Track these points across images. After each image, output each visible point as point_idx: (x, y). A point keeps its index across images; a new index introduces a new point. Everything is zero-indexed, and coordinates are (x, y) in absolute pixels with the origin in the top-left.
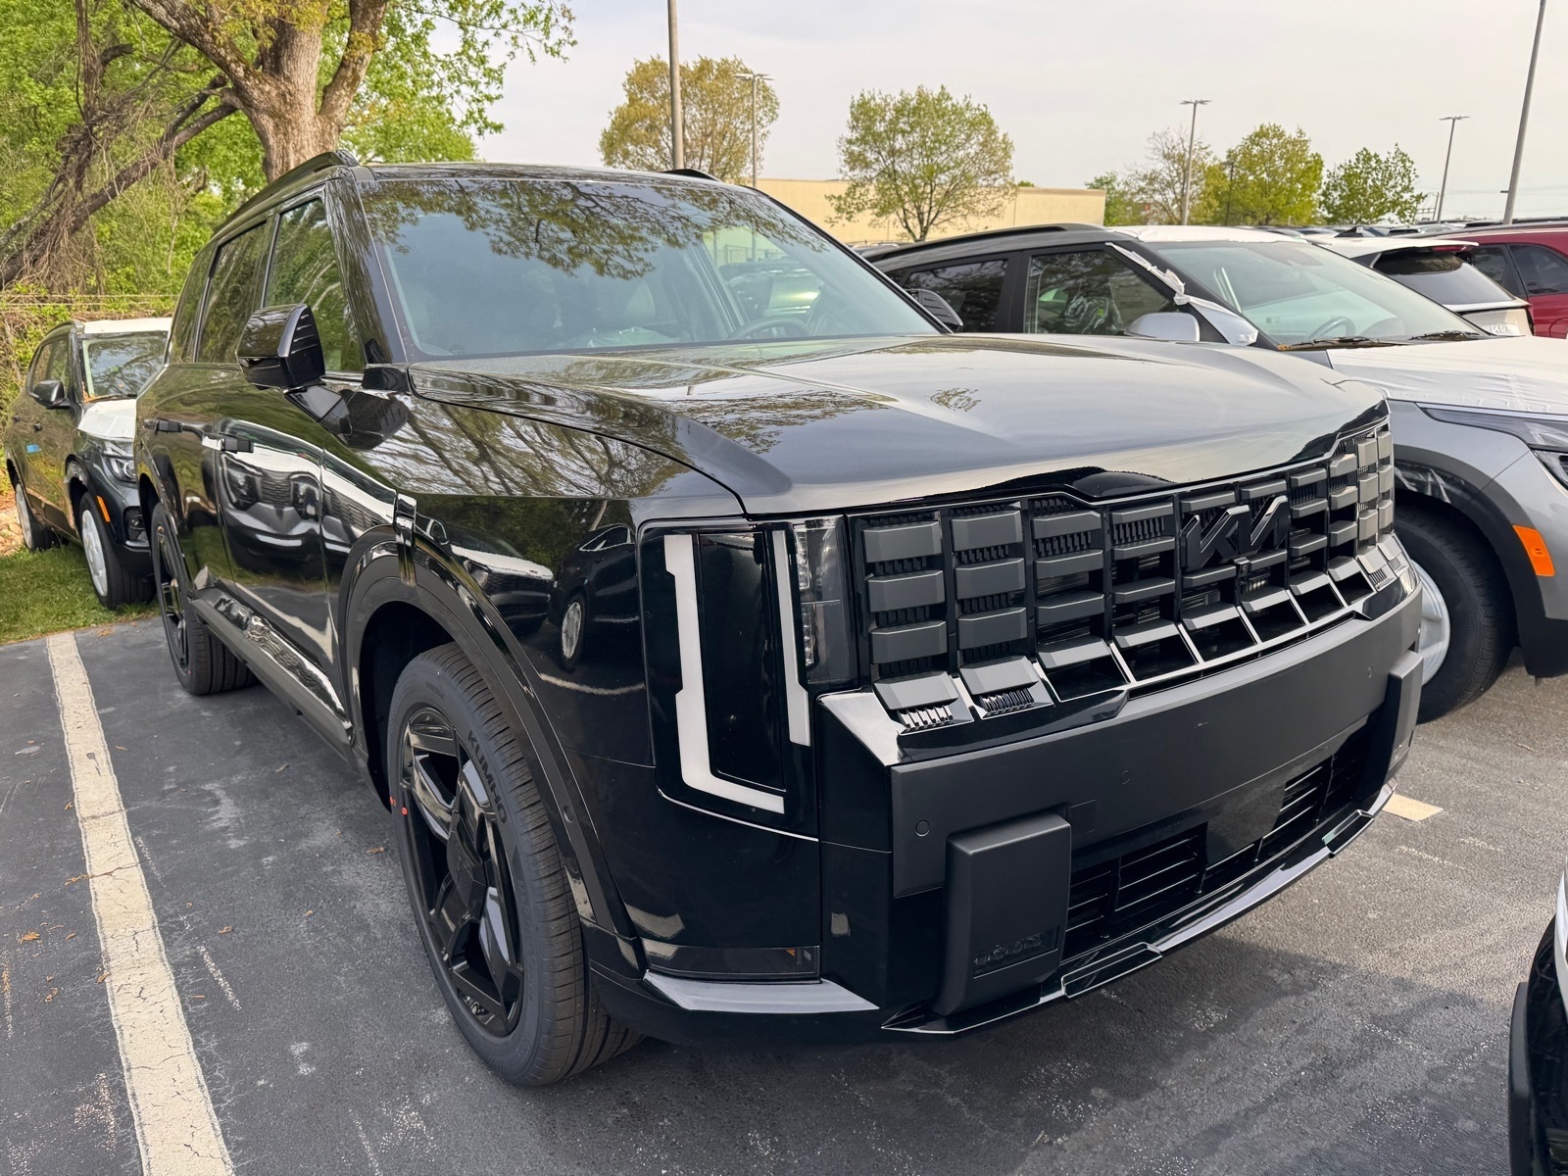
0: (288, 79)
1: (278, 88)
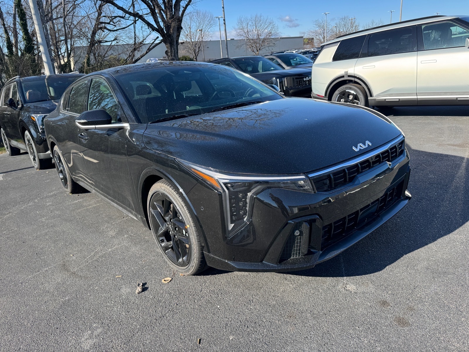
0: (172, 37)
1: (171, 38)
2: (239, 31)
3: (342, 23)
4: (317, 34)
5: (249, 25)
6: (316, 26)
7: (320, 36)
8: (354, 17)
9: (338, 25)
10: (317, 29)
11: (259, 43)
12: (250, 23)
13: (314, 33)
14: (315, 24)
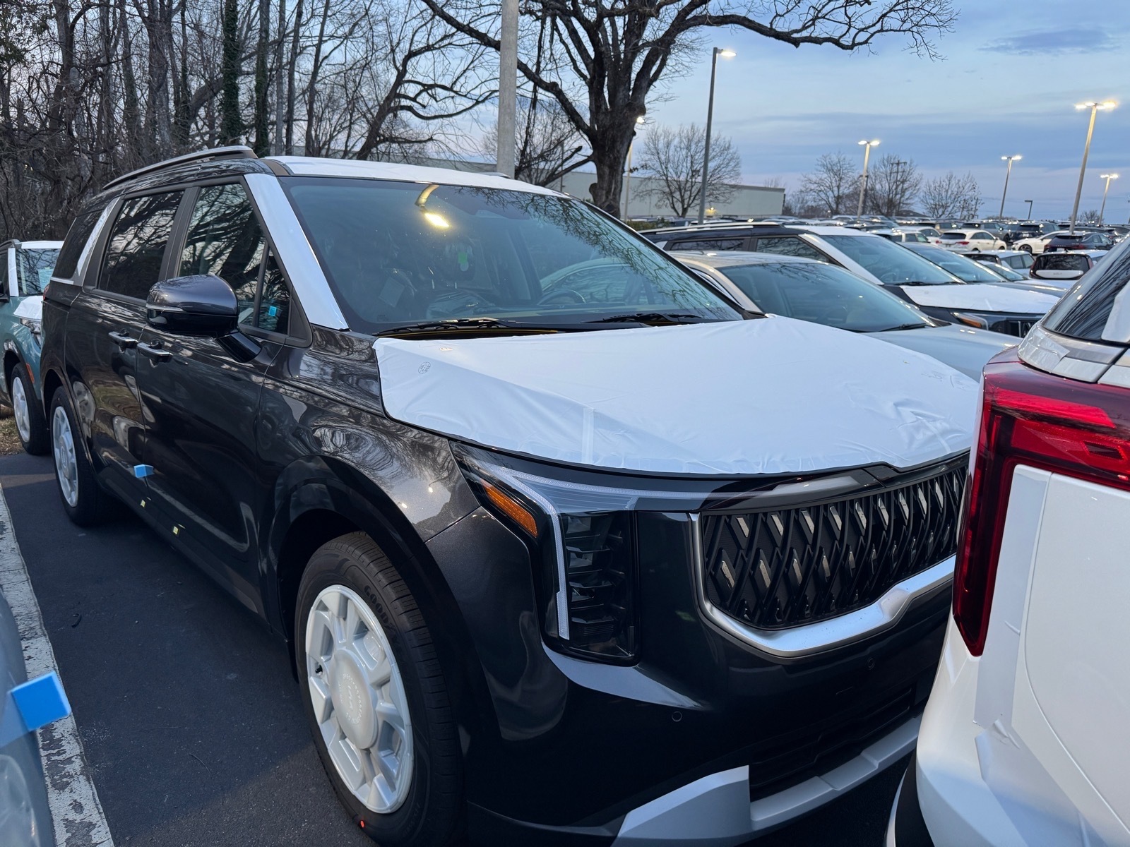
2: (647, 157)
3: (881, 170)
4: (822, 187)
5: (672, 148)
6: (823, 169)
7: (830, 194)
8: (911, 160)
9: (871, 174)
10: (825, 175)
11: (691, 191)
12: (676, 142)
13: (816, 185)
14: (820, 163)
